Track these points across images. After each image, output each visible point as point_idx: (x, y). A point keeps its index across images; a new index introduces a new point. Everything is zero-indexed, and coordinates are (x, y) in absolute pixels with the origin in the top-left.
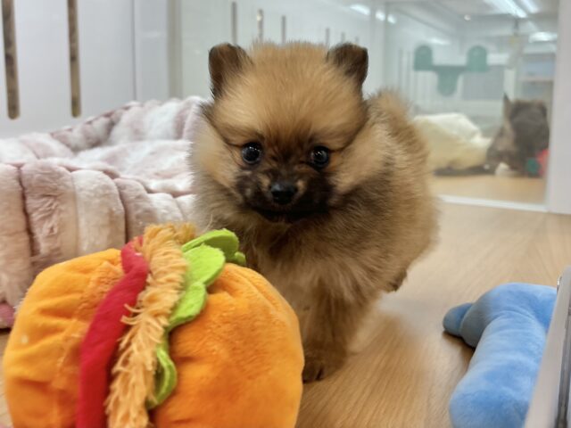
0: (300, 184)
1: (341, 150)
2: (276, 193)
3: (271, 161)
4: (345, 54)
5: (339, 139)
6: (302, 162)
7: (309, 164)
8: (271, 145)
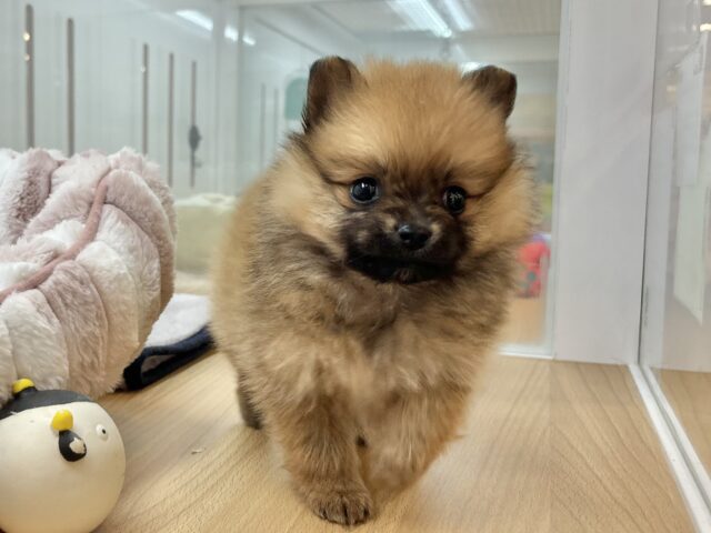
0: (435, 228)
1: (479, 196)
2: (404, 236)
3: (397, 198)
4: (487, 79)
5: (479, 181)
6: (435, 203)
7: (442, 205)
8: (394, 180)
